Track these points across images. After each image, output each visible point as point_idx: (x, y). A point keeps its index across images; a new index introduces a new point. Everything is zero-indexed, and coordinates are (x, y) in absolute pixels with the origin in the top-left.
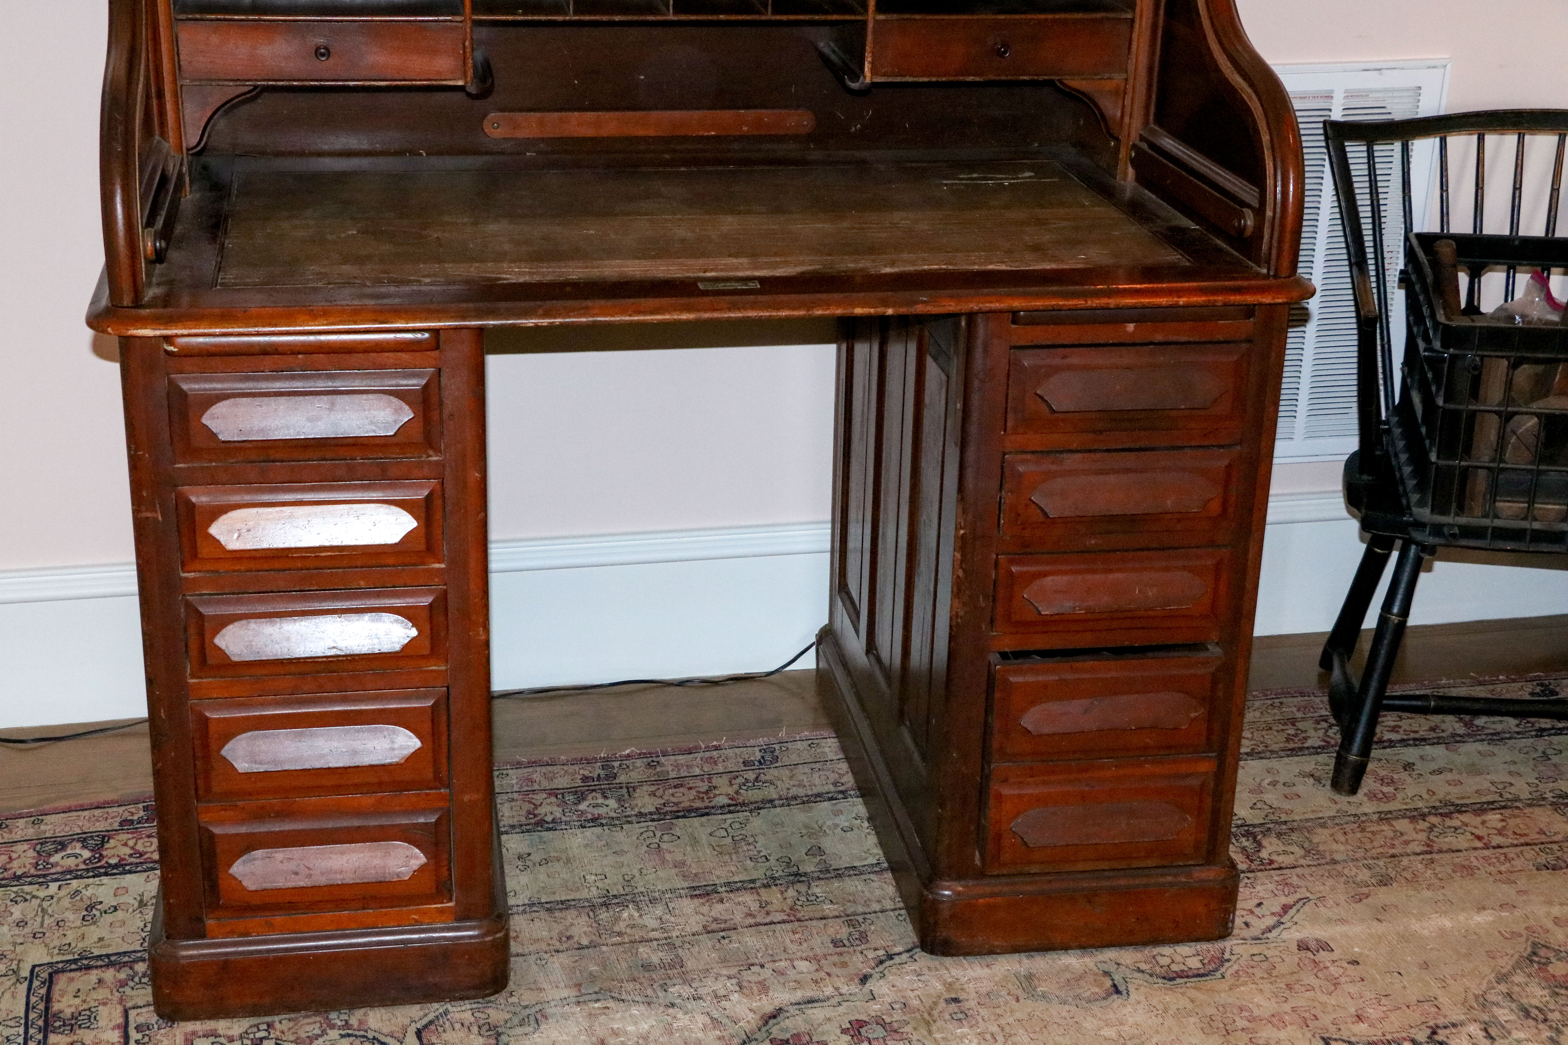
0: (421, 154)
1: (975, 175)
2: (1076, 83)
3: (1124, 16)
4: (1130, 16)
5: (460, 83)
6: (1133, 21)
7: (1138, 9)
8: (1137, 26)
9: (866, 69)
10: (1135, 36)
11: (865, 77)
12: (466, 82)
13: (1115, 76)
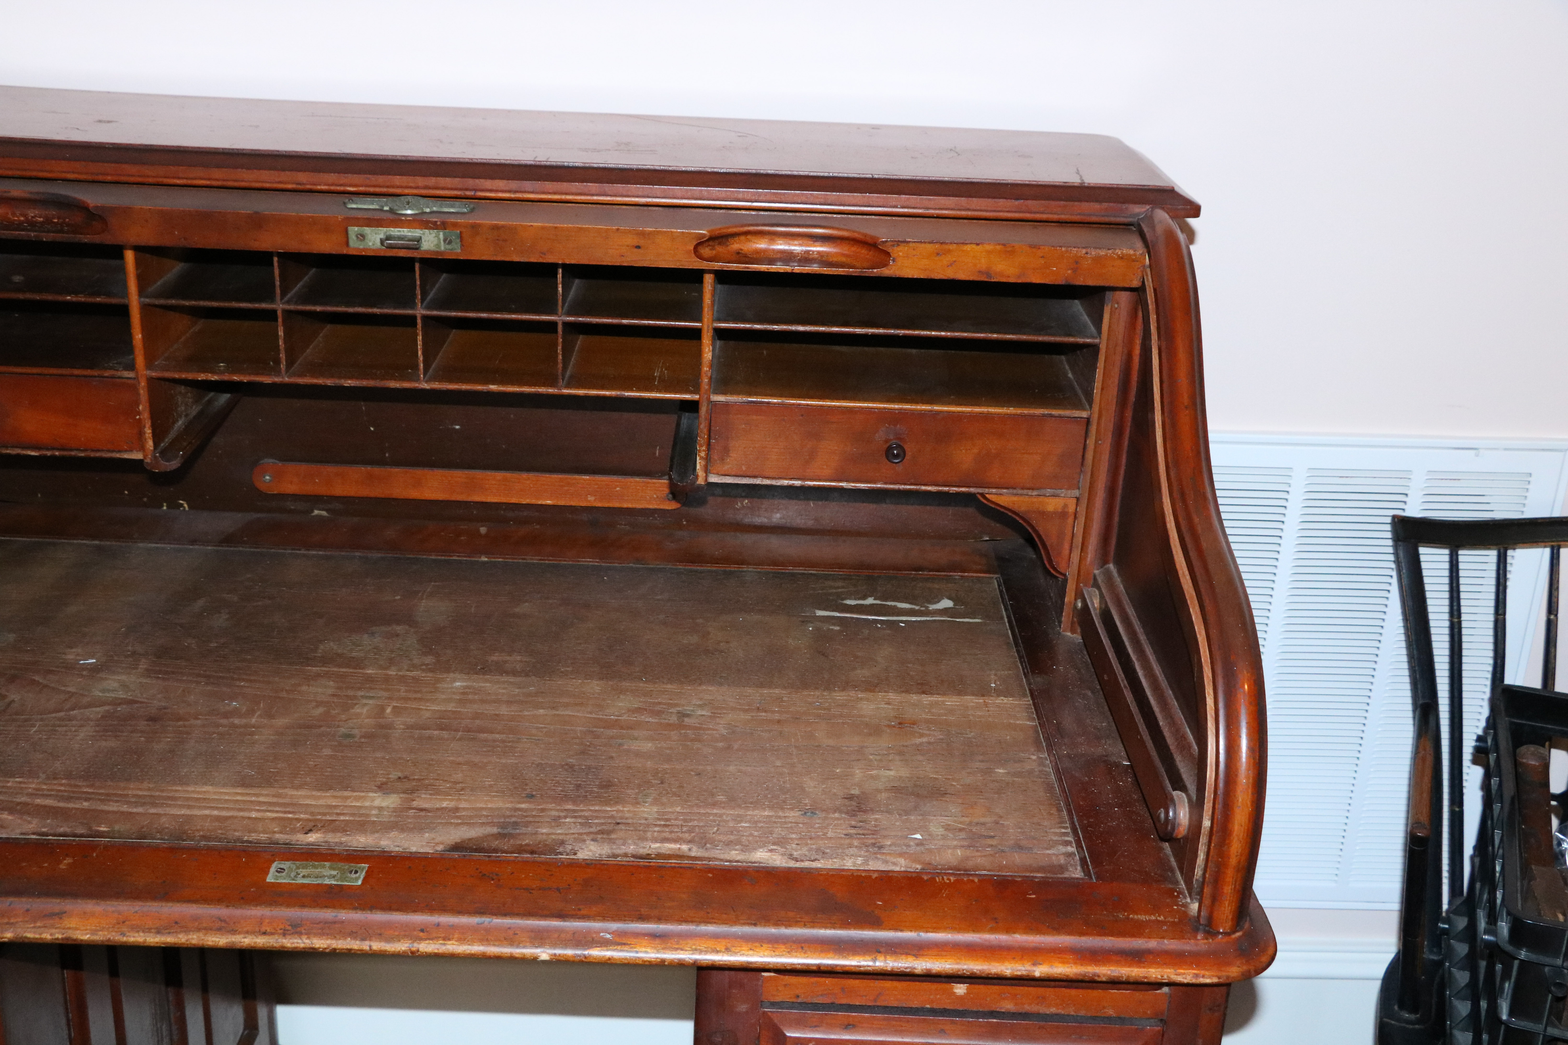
0: (182, 505)
1: (870, 601)
2: (1003, 498)
3: (1077, 413)
4: (1084, 414)
5: (137, 456)
6: (1088, 421)
7: (1096, 407)
8: (1093, 428)
9: (698, 467)
10: (1091, 442)
11: (697, 477)
12: (145, 456)
13: (1063, 492)
